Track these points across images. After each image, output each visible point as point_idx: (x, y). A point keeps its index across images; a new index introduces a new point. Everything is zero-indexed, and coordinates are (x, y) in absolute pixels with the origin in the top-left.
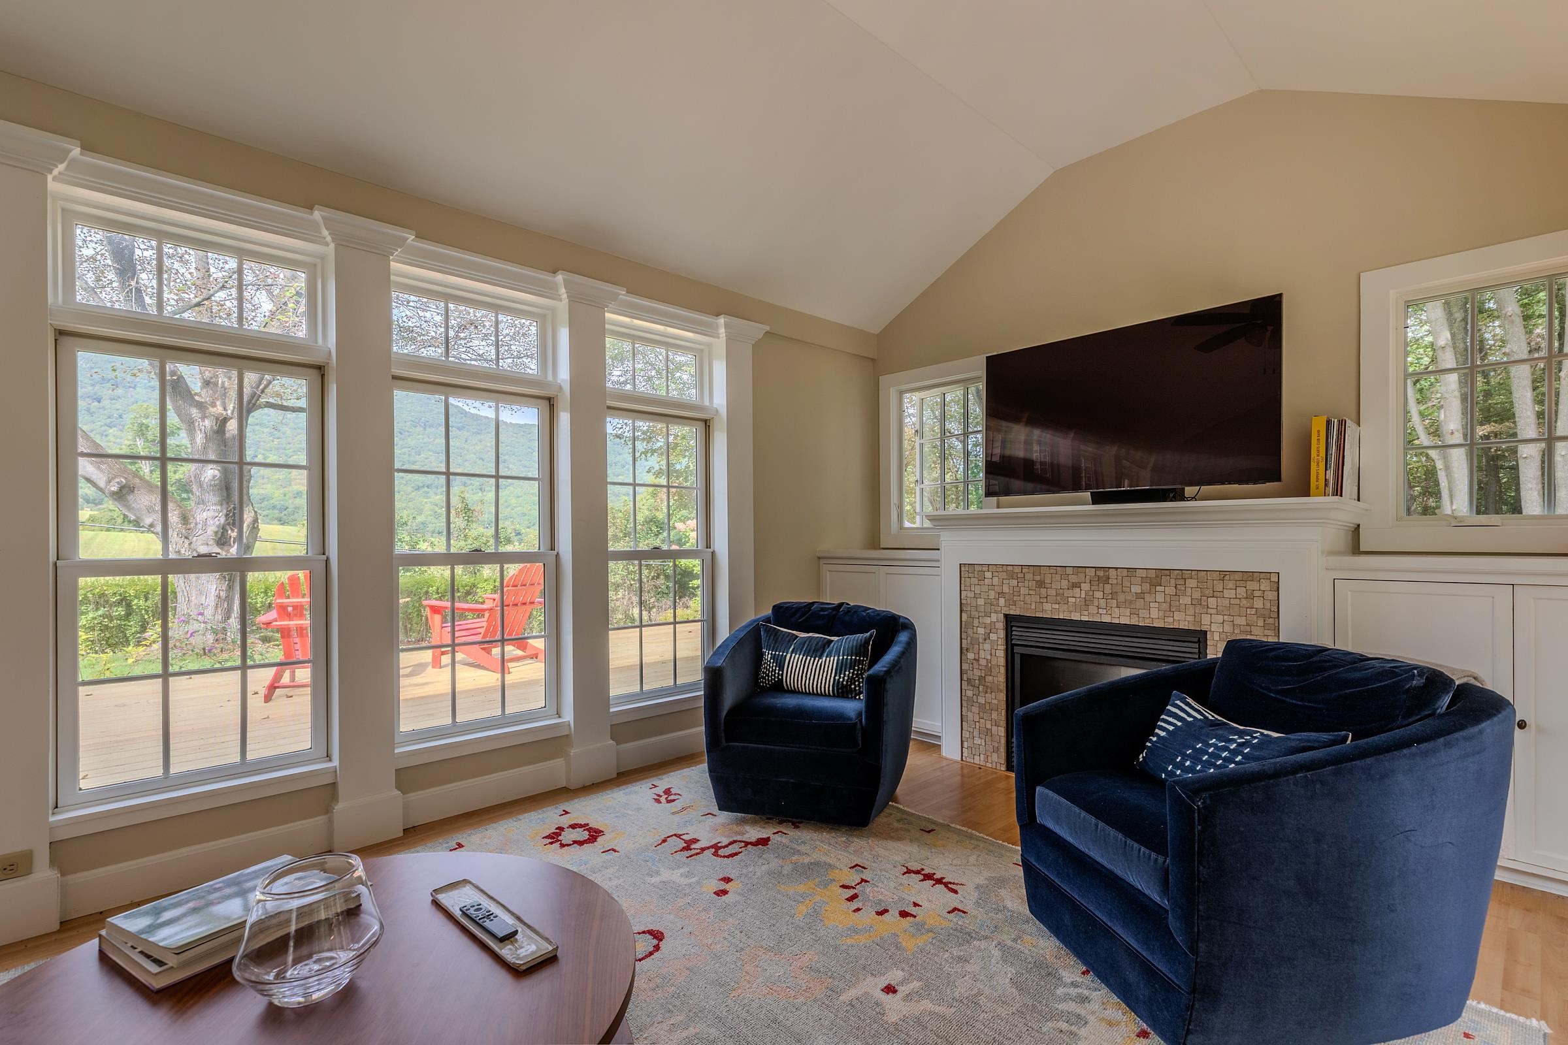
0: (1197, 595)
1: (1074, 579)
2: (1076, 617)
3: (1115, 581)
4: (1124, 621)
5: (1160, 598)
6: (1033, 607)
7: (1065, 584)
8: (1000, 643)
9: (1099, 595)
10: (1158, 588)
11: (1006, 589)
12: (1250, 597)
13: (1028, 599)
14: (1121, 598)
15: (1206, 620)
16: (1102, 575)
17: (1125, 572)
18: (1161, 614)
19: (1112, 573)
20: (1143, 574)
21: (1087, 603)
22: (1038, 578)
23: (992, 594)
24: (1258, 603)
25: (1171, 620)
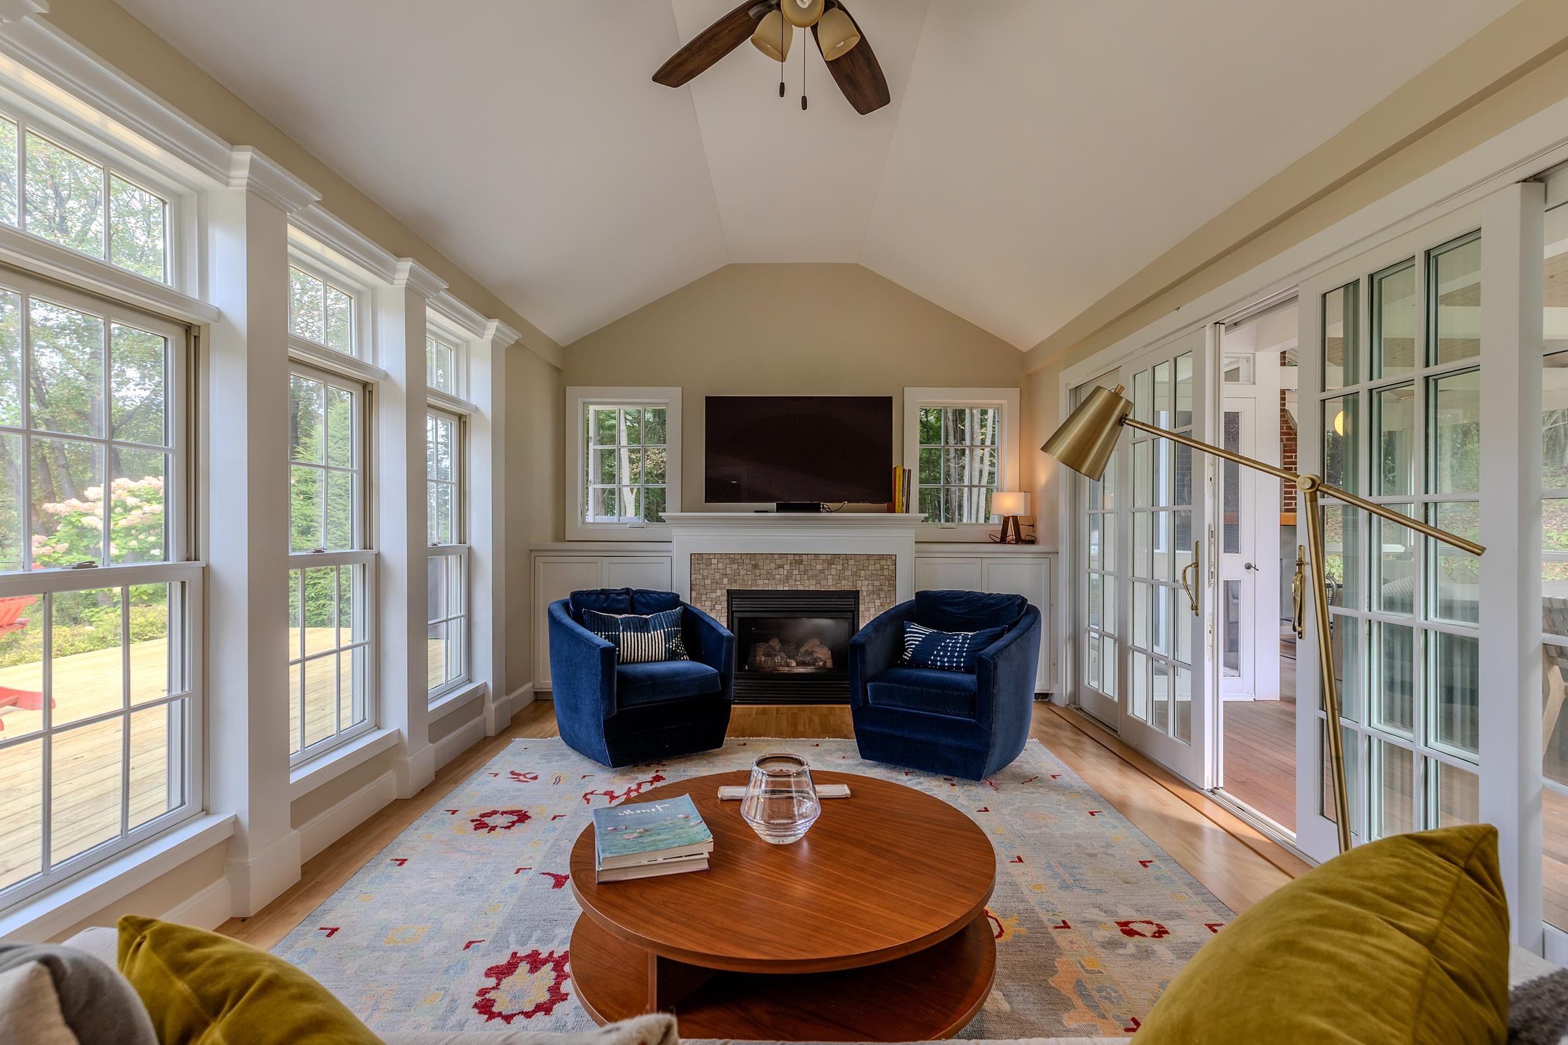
0: (854, 569)
1: (779, 562)
2: (780, 588)
3: (806, 563)
4: (812, 588)
5: (834, 572)
6: (750, 583)
7: (773, 566)
8: (723, 611)
9: (796, 572)
10: (833, 566)
11: (729, 571)
12: (882, 569)
13: (746, 578)
14: (810, 573)
15: (859, 584)
16: (798, 560)
17: (813, 557)
18: (834, 582)
19: (805, 557)
20: (824, 557)
21: (788, 578)
22: (754, 562)
23: (717, 576)
24: (886, 573)
25: (840, 585)
